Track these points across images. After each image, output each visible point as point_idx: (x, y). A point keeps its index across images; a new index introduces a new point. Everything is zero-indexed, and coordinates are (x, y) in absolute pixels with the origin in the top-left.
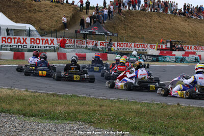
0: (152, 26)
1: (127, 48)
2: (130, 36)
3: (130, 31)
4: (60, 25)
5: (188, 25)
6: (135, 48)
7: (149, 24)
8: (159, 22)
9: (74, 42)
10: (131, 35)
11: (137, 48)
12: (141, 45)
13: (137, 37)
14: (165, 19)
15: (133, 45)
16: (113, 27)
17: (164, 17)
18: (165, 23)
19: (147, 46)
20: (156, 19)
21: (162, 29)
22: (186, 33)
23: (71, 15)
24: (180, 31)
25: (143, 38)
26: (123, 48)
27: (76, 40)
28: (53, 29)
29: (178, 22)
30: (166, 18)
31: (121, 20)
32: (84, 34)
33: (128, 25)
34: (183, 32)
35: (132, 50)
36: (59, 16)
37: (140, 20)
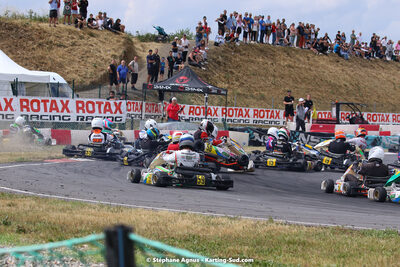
0: (277, 74)
1: (240, 117)
2: (239, 94)
3: (238, 83)
4: (102, 73)
5: (343, 70)
6: (256, 118)
7: (271, 70)
8: (289, 66)
9: (141, 107)
10: (239, 91)
11: (259, 119)
12: (267, 111)
14: (299, 60)
15: (251, 113)
16: (206, 76)
17: (297, 56)
18: (300, 68)
19: (278, 114)
20: (284, 61)
21: (295, 80)
22: (340, 86)
23: (121, 51)
24: (330, 84)
25: (263, 98)
26: (233, 118)
27: (144, 103)
28: (88, 82)
29: (323, 66)
30: (301, 58)
31: (219, 63)
32: (160, 91)
33: (231, 72)
34: (335, 85)
35: (251, 123)
36: (98, 54)
37: (252, 62)
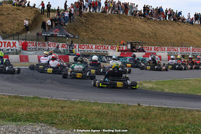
0: (113, 28)
1: (88, 49)
2: (92, 38)
3: (91, 33)
4: (22, 28)
5: (148, 26)
6: (96, 50)
7: (110, 26)
8: (120, 24)
9: (36, 44)
10: (92, 36)
11: (98, 50)
12: (102, 46)
13: (98, 39)
15: (94, 47)
16: (75, 29)
17: (125, 19)
18: (126, 25)
19: (108, 48)
20: (117, 21)
21: (122, 31)
22: (146, 34)
23: (32, 17)
24: (140, 33)
25: (104, 39)
26: (84, 50)
27: (37, 42)
28: (15, 32)
29: (138, 24)
30: (127, 20)
31: (82, 23)
32: (46, 36)
33: (89, 27)
34: (143, 33)
35: (94, 52)
36: (21, 19)
37: (100, 22)
